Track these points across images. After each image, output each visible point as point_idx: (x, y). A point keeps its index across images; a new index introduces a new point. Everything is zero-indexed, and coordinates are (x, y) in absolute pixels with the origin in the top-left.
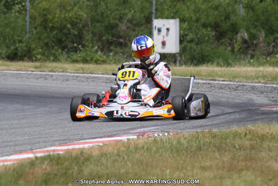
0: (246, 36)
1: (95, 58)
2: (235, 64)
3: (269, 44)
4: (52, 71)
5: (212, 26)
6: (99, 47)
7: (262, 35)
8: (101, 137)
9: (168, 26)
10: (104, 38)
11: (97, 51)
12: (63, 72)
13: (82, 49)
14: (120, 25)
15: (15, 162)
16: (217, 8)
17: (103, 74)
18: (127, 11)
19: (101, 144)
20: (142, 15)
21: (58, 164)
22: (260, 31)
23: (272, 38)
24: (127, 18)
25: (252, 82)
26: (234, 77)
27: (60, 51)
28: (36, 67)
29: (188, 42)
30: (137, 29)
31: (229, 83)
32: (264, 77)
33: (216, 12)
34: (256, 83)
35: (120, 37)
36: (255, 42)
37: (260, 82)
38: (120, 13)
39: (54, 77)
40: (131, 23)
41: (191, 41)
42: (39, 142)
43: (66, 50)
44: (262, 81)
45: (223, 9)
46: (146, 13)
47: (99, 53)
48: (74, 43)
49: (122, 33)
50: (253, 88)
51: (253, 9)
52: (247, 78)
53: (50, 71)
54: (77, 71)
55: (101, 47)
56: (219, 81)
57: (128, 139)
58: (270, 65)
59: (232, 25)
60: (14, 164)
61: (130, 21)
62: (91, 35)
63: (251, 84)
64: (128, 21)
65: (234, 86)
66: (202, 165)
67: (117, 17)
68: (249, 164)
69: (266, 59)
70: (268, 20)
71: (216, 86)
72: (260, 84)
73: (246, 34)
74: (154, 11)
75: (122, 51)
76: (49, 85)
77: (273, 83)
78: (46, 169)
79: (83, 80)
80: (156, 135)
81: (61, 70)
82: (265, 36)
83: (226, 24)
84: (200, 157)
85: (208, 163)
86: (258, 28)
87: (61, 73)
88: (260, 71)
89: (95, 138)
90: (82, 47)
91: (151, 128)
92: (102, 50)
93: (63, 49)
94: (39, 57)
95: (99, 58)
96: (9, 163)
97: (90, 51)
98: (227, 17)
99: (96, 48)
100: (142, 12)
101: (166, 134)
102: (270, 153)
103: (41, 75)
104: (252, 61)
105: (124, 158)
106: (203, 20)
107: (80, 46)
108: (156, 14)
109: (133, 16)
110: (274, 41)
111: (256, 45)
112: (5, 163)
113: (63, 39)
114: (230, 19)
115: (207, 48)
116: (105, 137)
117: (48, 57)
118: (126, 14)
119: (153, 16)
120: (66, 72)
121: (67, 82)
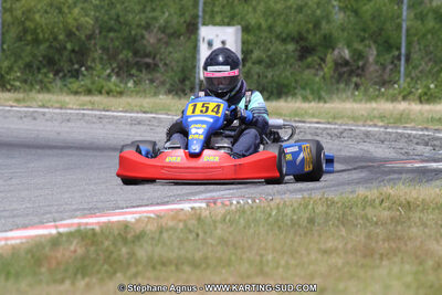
0: (347, 54)
1: (106, 88)
2: (331, 98)
3: (384, 67)
4: (43, 106)
5: (293, 39)
6: (113, 70)
7: (372, 54)
8: (147, 205)
9: (224, 38)
10: (121, 56)
11: (109, 76)
12: (61, 108)
13: (85, 73)
14: (147, 36)
15: (24, 240)
16: (300, 9)
17: (126, 112)
18: (157, 14)
19: (152, 215)
20: (182, 20)
21: (93, 243)
22: (370, 47)
23: (388, 57)
24: (157, 25)
25: (364, 126)
26: (334, 118)
27: (51, 76)
28: (18, 100)
29: (254, 63)
30: (173, 41)
31: (328, 126)
32: (382, 117)
33: (300, 17)
34: (370, 126)
35: (147, 56)
36: (361, 63)
37: (375, 126)
38: (147, 18)
39: (48, 116)
40: (163, 32)
41: (260, 62)
42: (50, 213)
43: (61, 75)
44: (381, 124)
45: (309, 12)
46: (187, 17)
47: (114, 78)
48: (73, 64)
49: (149, 49)
50: (367, 134)
51: (356, 12)
52: (355, 119)
53: (40, 107)
54: (82, 106)
55: (116, 70)
56: (311, 123)
57: (192, 208)
58: (387, 100)
59: (325, 37)
60: (22, 243)
61: (163, 30)
62: (100, 51)
63: (363, 128)
64: (159, 28)
65: (336, 132)
66: (323, 247)
67: (143, 23)
68: (394, 245)
69: (379, 90)
70: (381, 29)
71: (308, 131)
72: (377, 129)
73: (347, 52)
74: (200, 14)
75: (150, 77)
76: (41, 128)
77: (397, 128)
78: (75, 251)
79: (94, 120)
80: (235, 202)
81: (58, 105)
82: (378, 55)
83: (315, 35)
84: (316, 234)
85: (330, 244)
86: (367, 42)
87: (58, 111)
88: (374, 109)
89: (138, 206)
90: (87, 70)
91: (222, 193)
92: (118, 75)
93: (56, 74)
94: (18, 84)
95: (113, 88)
96: (13, 242)
97: (99, 77)
98: (317, 25)
99: (108, 71)
100: (182, 15)
101: (250, 201)
102: (426, 230)
103: (26, 112)
104: (357, 93)
105: (198, 235)
106: (278, 29)
107: (83, 69)
108: (204, 18)
109: (167, 22)
110: (392, 62)
111: (363, 68)
112: (9, 242)
113: (56, 57)
114: (320, 29)
115: (284, 73)
116: (152, 205)
117: (32, 85)
118: (155, 19)
119: (200, 20)
120: (66, 108)
121: (69, 124)
